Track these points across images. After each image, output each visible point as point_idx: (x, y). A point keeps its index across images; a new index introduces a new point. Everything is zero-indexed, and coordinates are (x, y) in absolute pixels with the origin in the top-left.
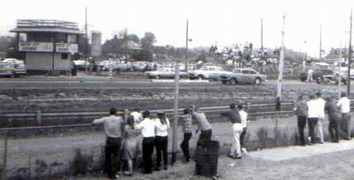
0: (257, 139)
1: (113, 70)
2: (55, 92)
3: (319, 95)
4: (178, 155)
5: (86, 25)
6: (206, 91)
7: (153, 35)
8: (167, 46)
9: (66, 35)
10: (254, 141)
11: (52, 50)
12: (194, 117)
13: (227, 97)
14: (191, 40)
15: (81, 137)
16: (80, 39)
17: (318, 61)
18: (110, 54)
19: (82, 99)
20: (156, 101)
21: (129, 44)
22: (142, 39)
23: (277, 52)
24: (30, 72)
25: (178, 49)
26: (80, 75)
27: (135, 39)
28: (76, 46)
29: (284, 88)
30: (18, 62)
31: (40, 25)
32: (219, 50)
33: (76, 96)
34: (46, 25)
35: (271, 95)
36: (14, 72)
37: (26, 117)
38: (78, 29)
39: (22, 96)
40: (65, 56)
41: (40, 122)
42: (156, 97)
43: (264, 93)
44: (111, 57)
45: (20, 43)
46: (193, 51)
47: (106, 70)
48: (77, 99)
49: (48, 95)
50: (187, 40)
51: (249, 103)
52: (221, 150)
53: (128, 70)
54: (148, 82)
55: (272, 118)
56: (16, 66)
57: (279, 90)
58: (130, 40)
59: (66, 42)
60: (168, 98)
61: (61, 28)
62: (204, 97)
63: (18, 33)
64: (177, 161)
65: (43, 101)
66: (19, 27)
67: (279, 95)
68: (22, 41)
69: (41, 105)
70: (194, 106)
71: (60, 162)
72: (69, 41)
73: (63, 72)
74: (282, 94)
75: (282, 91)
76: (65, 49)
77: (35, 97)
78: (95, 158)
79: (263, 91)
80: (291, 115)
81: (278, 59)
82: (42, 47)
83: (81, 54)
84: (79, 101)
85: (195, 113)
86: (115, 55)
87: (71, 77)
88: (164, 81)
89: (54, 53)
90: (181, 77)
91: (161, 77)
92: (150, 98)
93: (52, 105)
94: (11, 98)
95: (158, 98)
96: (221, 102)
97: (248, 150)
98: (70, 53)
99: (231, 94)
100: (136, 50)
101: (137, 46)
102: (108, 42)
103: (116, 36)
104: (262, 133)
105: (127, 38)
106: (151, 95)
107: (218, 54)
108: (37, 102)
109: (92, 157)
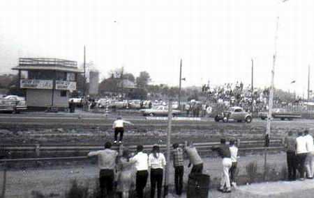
0: (246, 174)
1: (109, 108)
2: (54, 127)
3: (306, 132)
4: (169, 188)
5: (85, 64)
6: (198, 128)
7: (147, 74)
8: (162, 85)
9: (66, 73)
10: (244, 176)
11: (51, 88)
12: (185, 152)
13: (218, 134)
14: (184, 79)
15: (77, 170)
16: (78, 77)
17: (306, 101)
18: (107, 93)
19: (78, 135)
20: (149, 137)
21: (125, 83)
22: (137, 78)
23: (267, 92)
24: (31, 109)
25: (172, 88)
26: (77, 112)
27: (131, 78)
28: (75, 84)
29: (273, 126)
30: (19, 99)
31: (40, 63)
32: (212, 90)
33: (73, 131)
34: (46, 63)
35: (260, 132)
36: (15, 108)
37: (26, 150)
38: (76, 68)
39: (22, 131)
40: (64, 93)
41: (38, 154)
42: (150, 133)
43: (254, 130)
44: (108, 95)
45: (21, 81)
46: (186, 90)
47: (103, 107)
48: (75, 134)
49: (47, 130)
50: (180, 79)
51: (239, 140)
52: (211, 184)
53: (124, 108)
54: (142, 119)
55: (261, 154)
56: (17, 103)
57: (268, 128)
58: (126, 78)
59: (65, 79)
60: (161, 134)
61: (61, 66)
62: (196, 133)
63: (20, 70)
64: (169, 194)
65: (43, 135)
66: (20, 65)
67: (268, 132)
68: (23, 79)
69: (40, 139)
70: (186, 142)
71: (57, 193)
72: (68, 79)
73: (62, 109)
74: (271, 132)
75: (271, 129)
76: (64, 87)
77: (34, 132)
78: (89, 190)
79: (252, 129)
80: (279, 151)
81: (268, 98)
82: (42, 84)
83: (79, 92)
84: (76, 136)
85: (187, 148)
86: (111, 94)
87: (69, 114)
88: (158, 118)
89: (53, 90)
90: (175, 115)
91: (155, 115)
92: (144, 134)
93: (50, 139)
94: (11, 133)
95: (152, 134)
96: (212, 139)
97: (237, 185)
98: (69, 91)
99: (222, 131)
100: (131, 89)
101: (132, 85)
102: (105, 81)
103: (113, 75)
104: (251, 168)
105: (123, 77)
106: (145, 131)
107: (210, 93)
108: (36, 137)
109: (87, 189)
